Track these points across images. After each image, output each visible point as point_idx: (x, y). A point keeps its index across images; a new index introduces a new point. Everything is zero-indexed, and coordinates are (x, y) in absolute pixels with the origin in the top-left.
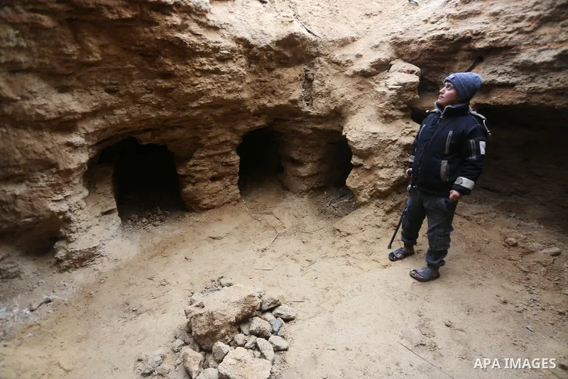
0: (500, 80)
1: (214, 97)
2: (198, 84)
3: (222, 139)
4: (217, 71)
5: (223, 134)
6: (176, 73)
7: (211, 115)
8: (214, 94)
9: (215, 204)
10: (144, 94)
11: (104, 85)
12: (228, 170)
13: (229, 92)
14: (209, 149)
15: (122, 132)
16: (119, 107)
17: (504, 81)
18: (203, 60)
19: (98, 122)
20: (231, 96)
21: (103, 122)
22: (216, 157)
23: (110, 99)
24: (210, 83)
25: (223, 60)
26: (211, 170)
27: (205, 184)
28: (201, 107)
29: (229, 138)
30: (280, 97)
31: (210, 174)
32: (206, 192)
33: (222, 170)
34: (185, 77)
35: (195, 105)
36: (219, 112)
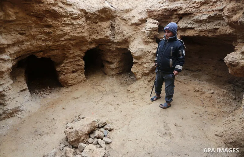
0: (189, 26)
1: (71, 36)
2: (64, 30)
3: (76, 54)
4: (72, 24)
5: (77, 52)
6: (53, 25)
7: (70, 44)
8: (72, 34)
9: (74, 83)
10: (38, 35)
11: (18, 31)
12: (79, 67)
13: (78, 33)
14: (70, 59)
15: (28, 53)
16: (26, 41)
17: (190, 26)
18: (66, 19)
19: (16, 48)
20: (79, 35)
21: (18, 48)
22: (74, 62)
23: (22, 38)
24: (69, 29)
25: (74, 19)
26: (72, 68)
27: (69, 74)
28: (66, 40)
29: (79, 54)
30: (101, 35)
31: (72, 70)
32: (70, 78)
33: (77, 68)
34: (57, 27)
35: (63, 39)
36: (74, 42)
